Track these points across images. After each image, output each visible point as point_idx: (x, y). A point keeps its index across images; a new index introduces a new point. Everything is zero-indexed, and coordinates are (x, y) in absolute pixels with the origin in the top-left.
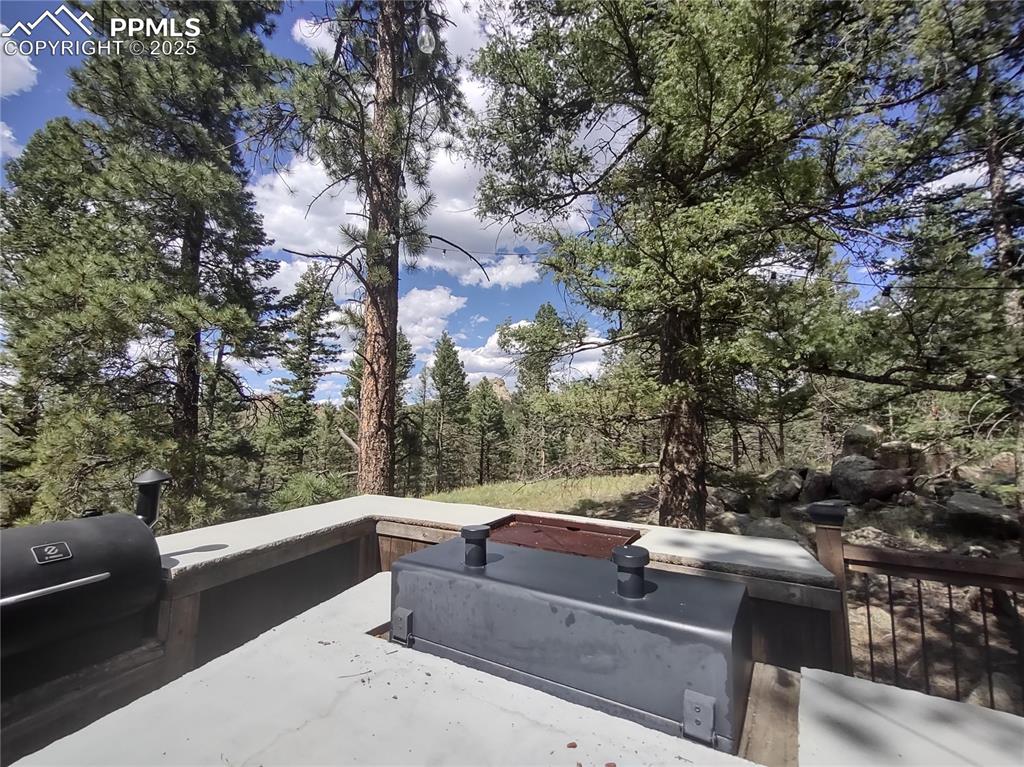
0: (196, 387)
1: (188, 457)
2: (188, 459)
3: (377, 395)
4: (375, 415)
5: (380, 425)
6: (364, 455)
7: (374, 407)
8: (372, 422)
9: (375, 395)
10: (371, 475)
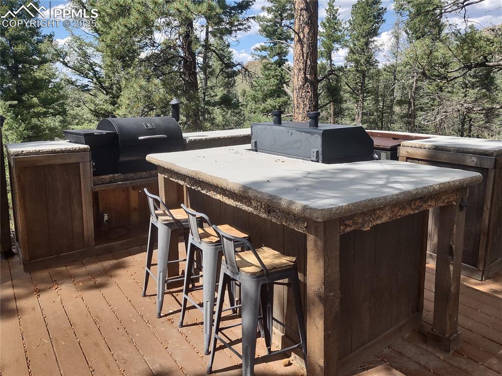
0: (194, 59)
1: (193, 106)
2: (193, 107)
3: (303, 58)
4: (302, 73)
5: (306, 79)
6: (295, 102)
7: (302, 66)
8: (300, 78)
9: (302, 58)
10: (300, 116)
